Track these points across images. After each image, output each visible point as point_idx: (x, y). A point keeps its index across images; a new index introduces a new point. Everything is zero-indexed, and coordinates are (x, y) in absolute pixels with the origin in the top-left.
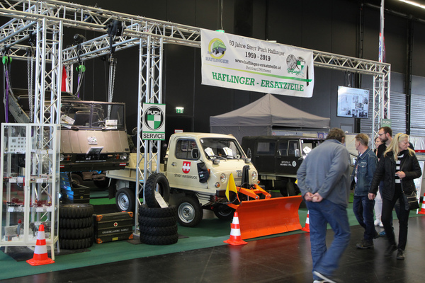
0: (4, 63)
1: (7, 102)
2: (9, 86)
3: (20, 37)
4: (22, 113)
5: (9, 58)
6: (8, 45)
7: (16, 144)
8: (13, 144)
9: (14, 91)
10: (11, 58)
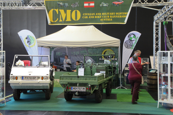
0: (164, 24)
1: (166, 41)
2: (166, 34)
3: (170, 12)
4: (171, 46)
5: (166, 22)
6: (166, 16)
7: (165, 60)
8: (163, 60)
9: (169, 37)
10: (167, 22)
